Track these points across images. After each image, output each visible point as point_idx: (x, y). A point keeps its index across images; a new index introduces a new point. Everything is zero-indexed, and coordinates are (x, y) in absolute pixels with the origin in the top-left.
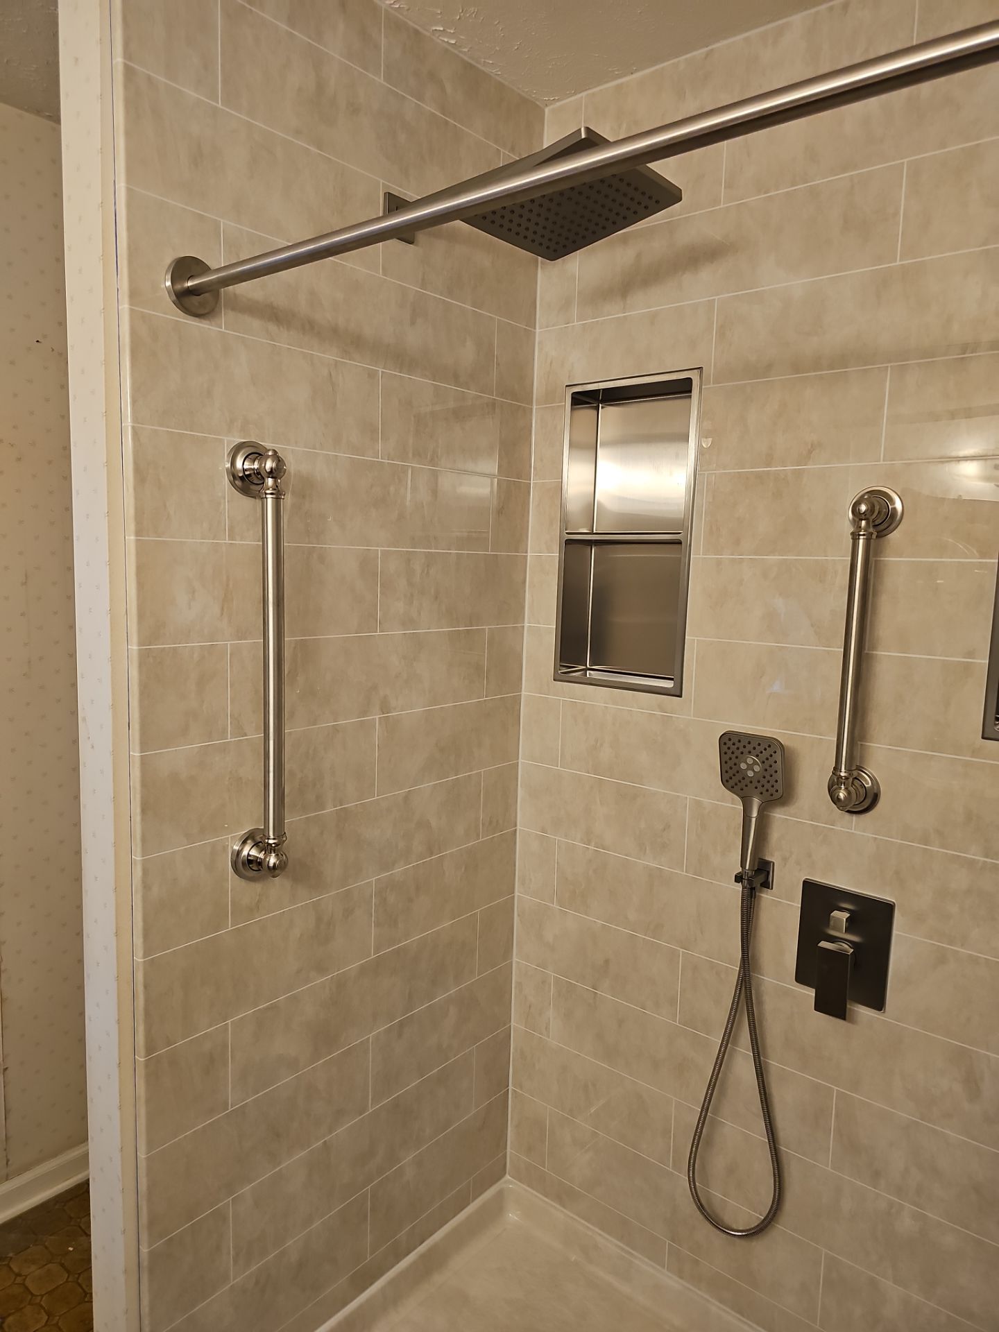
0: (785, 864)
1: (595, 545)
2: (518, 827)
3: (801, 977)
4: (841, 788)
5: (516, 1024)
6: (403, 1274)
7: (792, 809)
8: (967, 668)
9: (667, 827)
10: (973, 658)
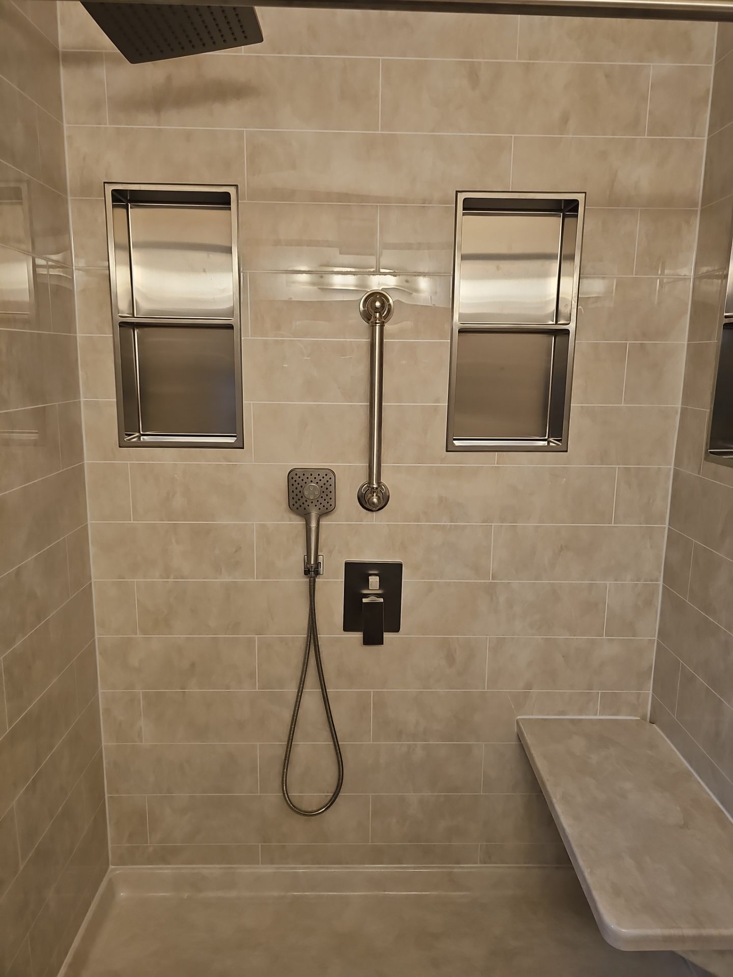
0: (331, 555)
1: (137, 328)
2: (93, 580)
3: (348, 626)
4: (373, 495)
5: (107, 743)
7: (333, 516)
8: (436, 409)
9: (239, 549)
10: (439, 403)
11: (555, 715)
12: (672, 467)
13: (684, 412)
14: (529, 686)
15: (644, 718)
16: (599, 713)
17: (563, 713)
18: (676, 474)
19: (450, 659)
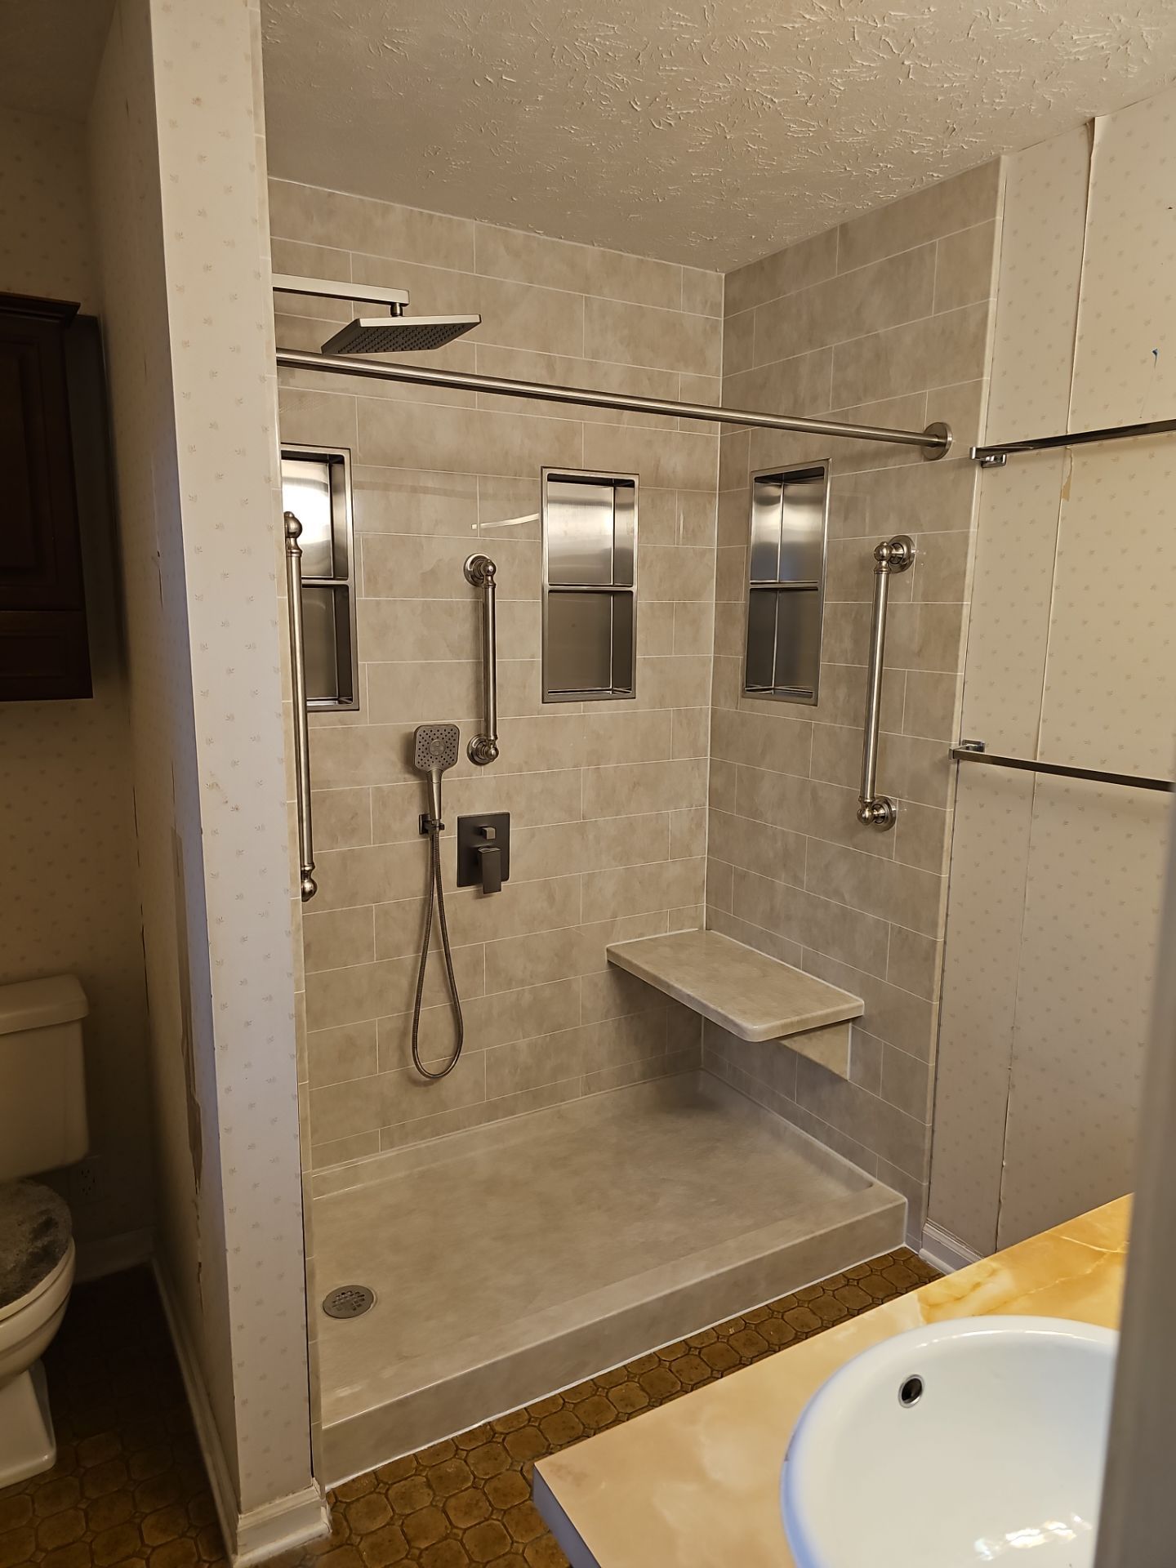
3: (462, 882)
8: (532, 664)
9: (355, 815)
10: (535, 658)
12: (710, 706)
13: (716, 660)
14: (614, 916)
15: (701, 928)
16: (670, 930)
17: (642, 935)
18: (714, 712)
19: (551, 899)
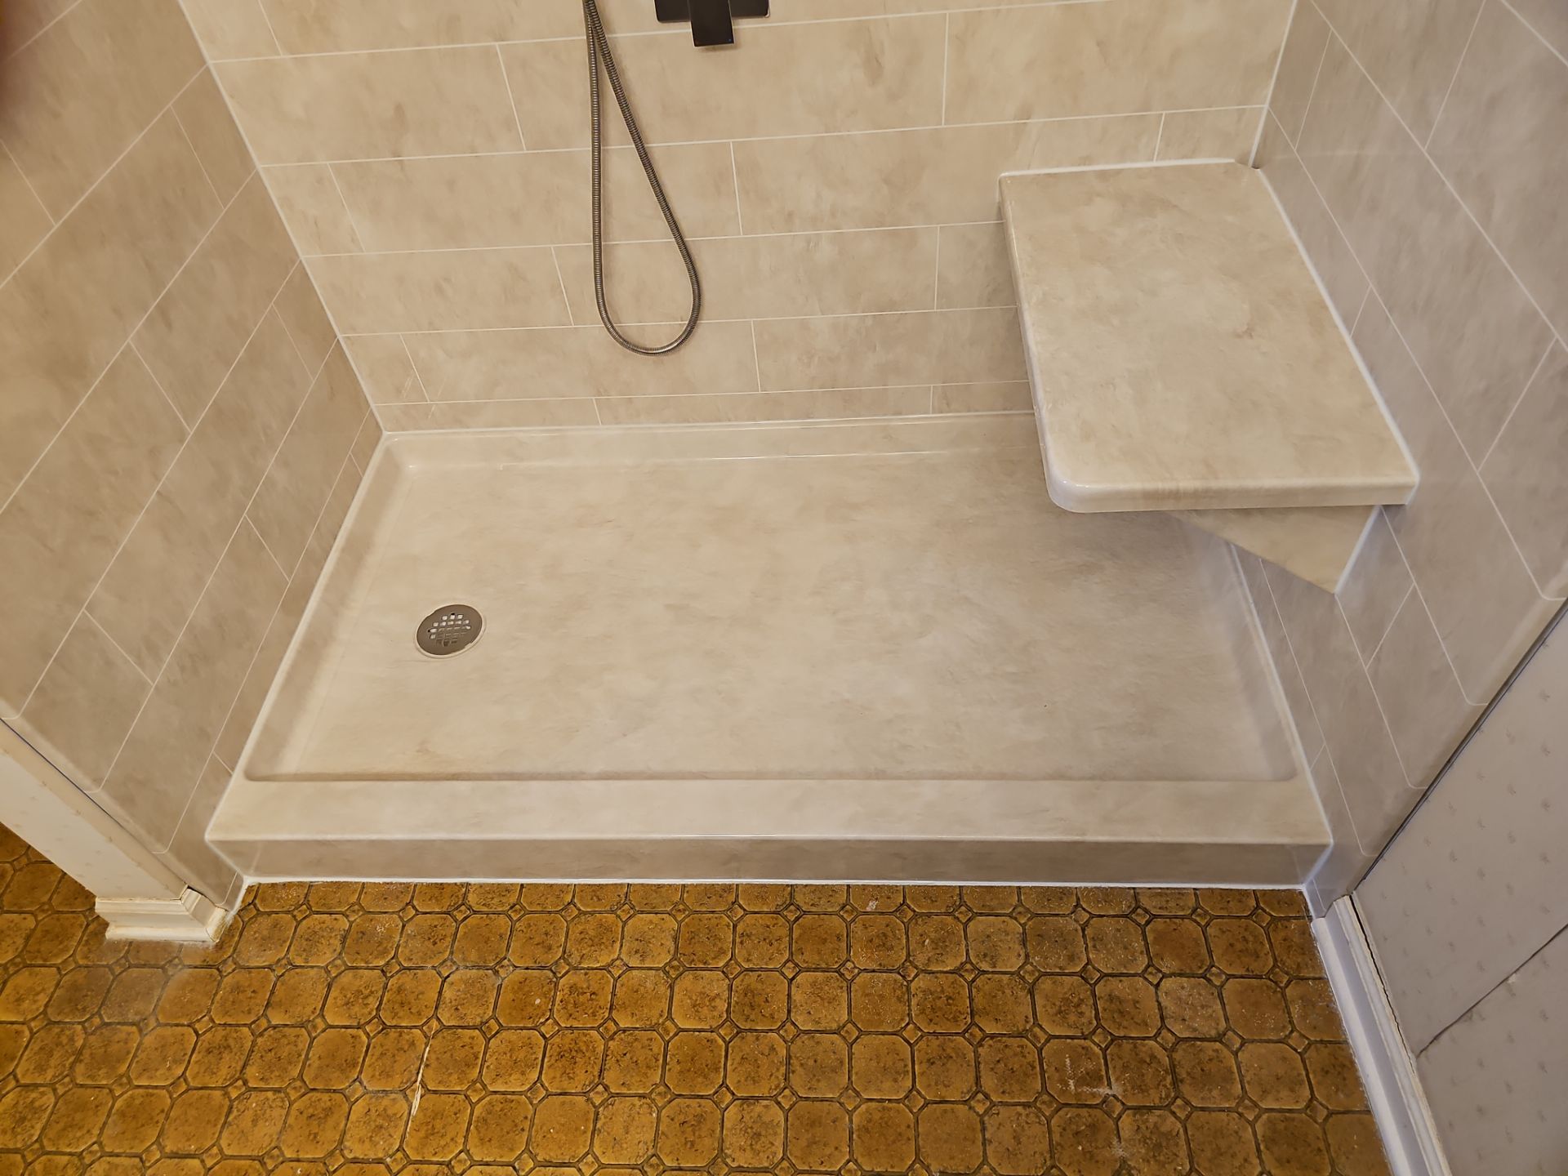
5: (308, 255)
6: (334, 576)
11: (1073, 165)
14: (1026, 112)
15: (1243, 161)
16: (1158, 156)
17: (1086, 160)
